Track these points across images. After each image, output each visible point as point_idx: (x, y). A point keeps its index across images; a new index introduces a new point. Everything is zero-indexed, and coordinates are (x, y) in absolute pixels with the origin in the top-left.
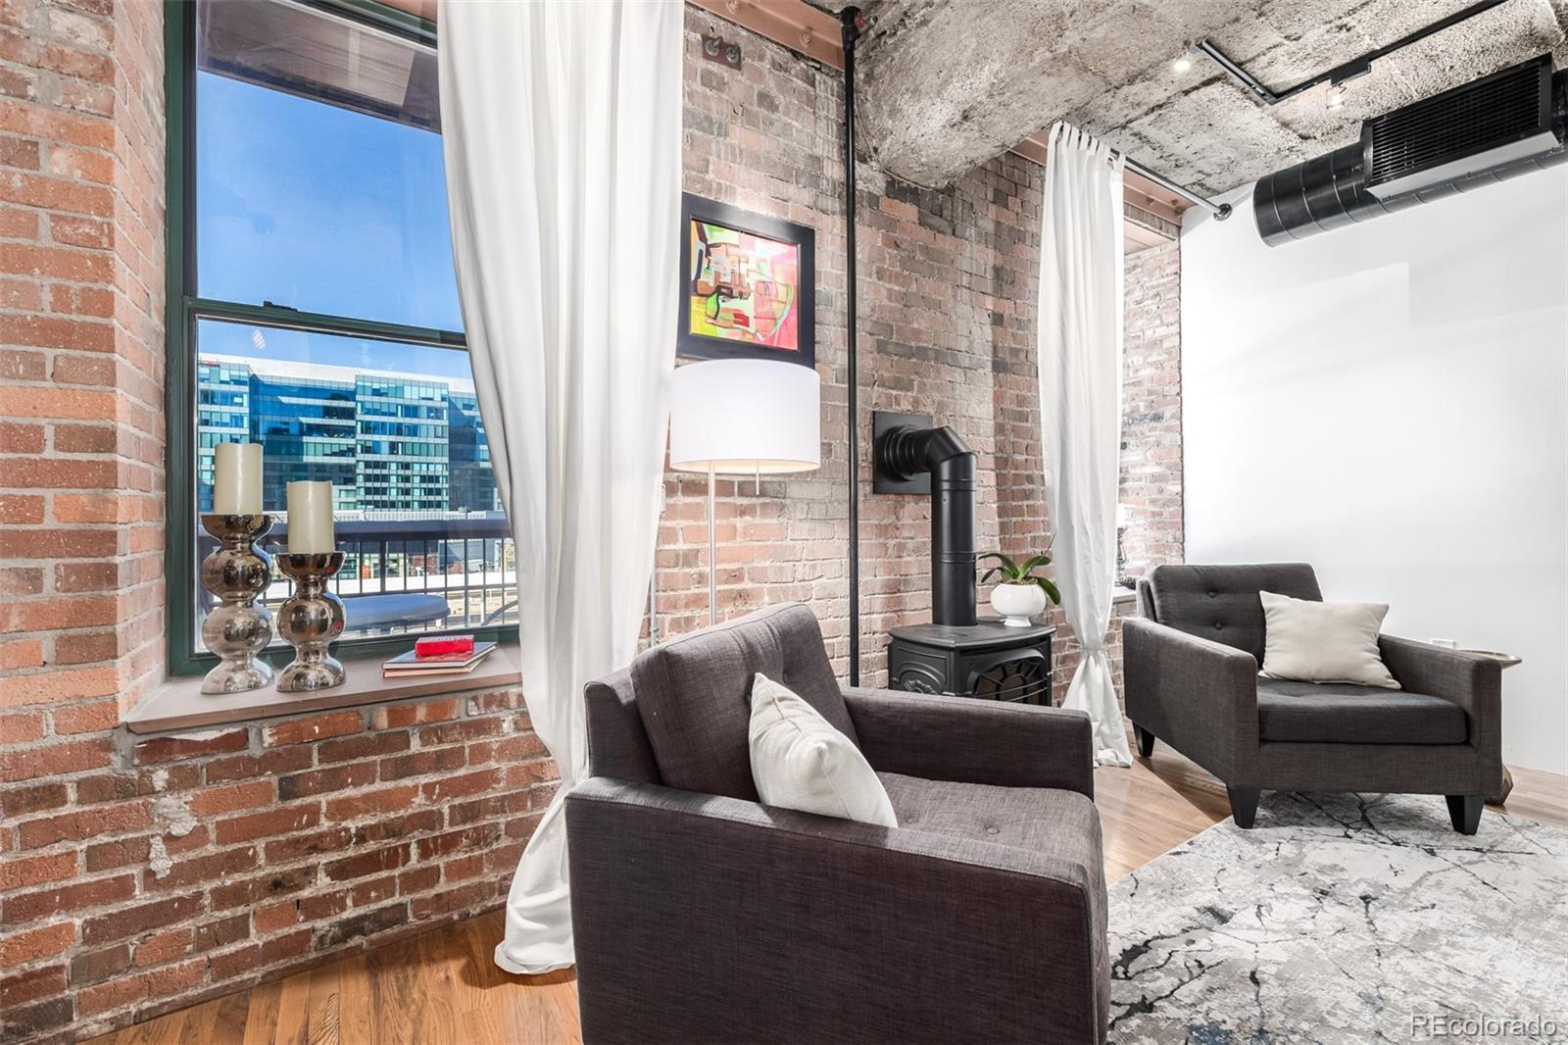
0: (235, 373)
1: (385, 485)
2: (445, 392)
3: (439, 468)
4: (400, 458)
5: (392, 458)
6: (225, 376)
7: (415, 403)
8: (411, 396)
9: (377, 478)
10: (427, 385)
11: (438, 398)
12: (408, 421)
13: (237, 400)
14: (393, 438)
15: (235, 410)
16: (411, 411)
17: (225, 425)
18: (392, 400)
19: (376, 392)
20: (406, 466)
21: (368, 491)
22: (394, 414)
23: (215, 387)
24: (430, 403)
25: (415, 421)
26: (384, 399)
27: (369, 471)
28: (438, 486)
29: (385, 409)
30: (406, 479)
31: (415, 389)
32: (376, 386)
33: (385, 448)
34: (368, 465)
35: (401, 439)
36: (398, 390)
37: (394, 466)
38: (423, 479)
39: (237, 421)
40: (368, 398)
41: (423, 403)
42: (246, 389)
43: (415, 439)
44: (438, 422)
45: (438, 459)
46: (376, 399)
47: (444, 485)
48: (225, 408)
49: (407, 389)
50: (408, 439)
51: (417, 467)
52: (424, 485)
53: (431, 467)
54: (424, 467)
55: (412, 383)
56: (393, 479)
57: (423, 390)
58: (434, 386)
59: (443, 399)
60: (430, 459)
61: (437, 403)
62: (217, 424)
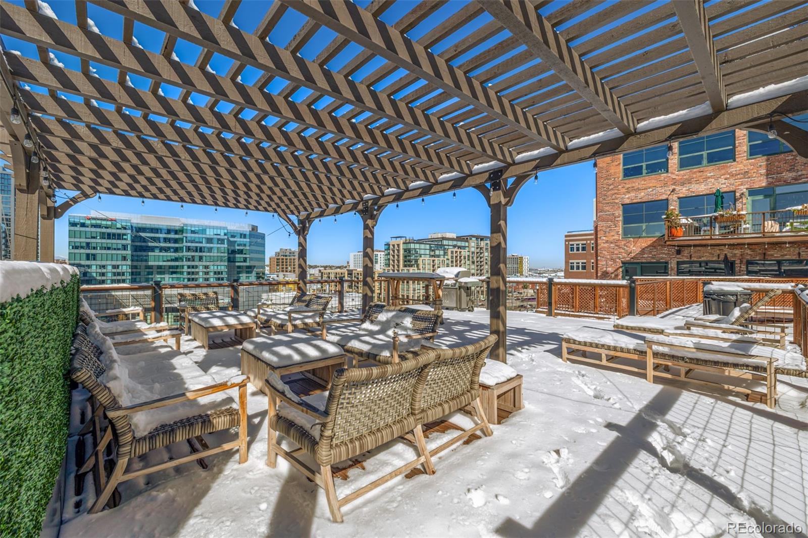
0: (124, 224)
1: (197, 276)
2: (226, 231)
3: (223, 267)
4: (204, 263)
5: (201, 263)
6: (119, 226)
7: (212, 237)
8: (210, 233)
9: (193, 273)
10: (217, 228)
11: (222, 234)
12: (208, 245)
13: (124, 237)
14: (201, 254)
15: (124, 242)
16: (210, 240)
17: (119, 249)
18: (201, 236)
19: (193, 232)
20: (206, 267)
21: (189, 280)
22: (202, 243)
23: (114, 231)
24: (219, 237)
25: (211, 245)
26: (196, 235)
27: (189, 270)
28: (222, 276)
29: (197, 240)
30: (207, 273)
31: (212, 230)
32: (193, 229)
33: (197, 259)
34: (189, 267)
35: (204, 254)
36: (203, 231)
37: (201, 267)
38: (215, 273)
39: (125, 247)
40: (189, 235)
41: (215, 236)
42: (129, 231)
43: (212, 254)
44: (222, 246)
45: (222, 263)
46: (193, 235)
47: (225, 275)
48: (119, 241)
49: (208, 231)
50: (208, 254)
51: (212, 267)
52: (216, 276)
53: (219, 267)
54: (216, 267)
55: (210, 227)
56: (201, 274)
57: (215, 230)
58: (220, 228)
59: (225, 235)
60: (218, 263)
61: (222, 237)
62: (115, 249)
